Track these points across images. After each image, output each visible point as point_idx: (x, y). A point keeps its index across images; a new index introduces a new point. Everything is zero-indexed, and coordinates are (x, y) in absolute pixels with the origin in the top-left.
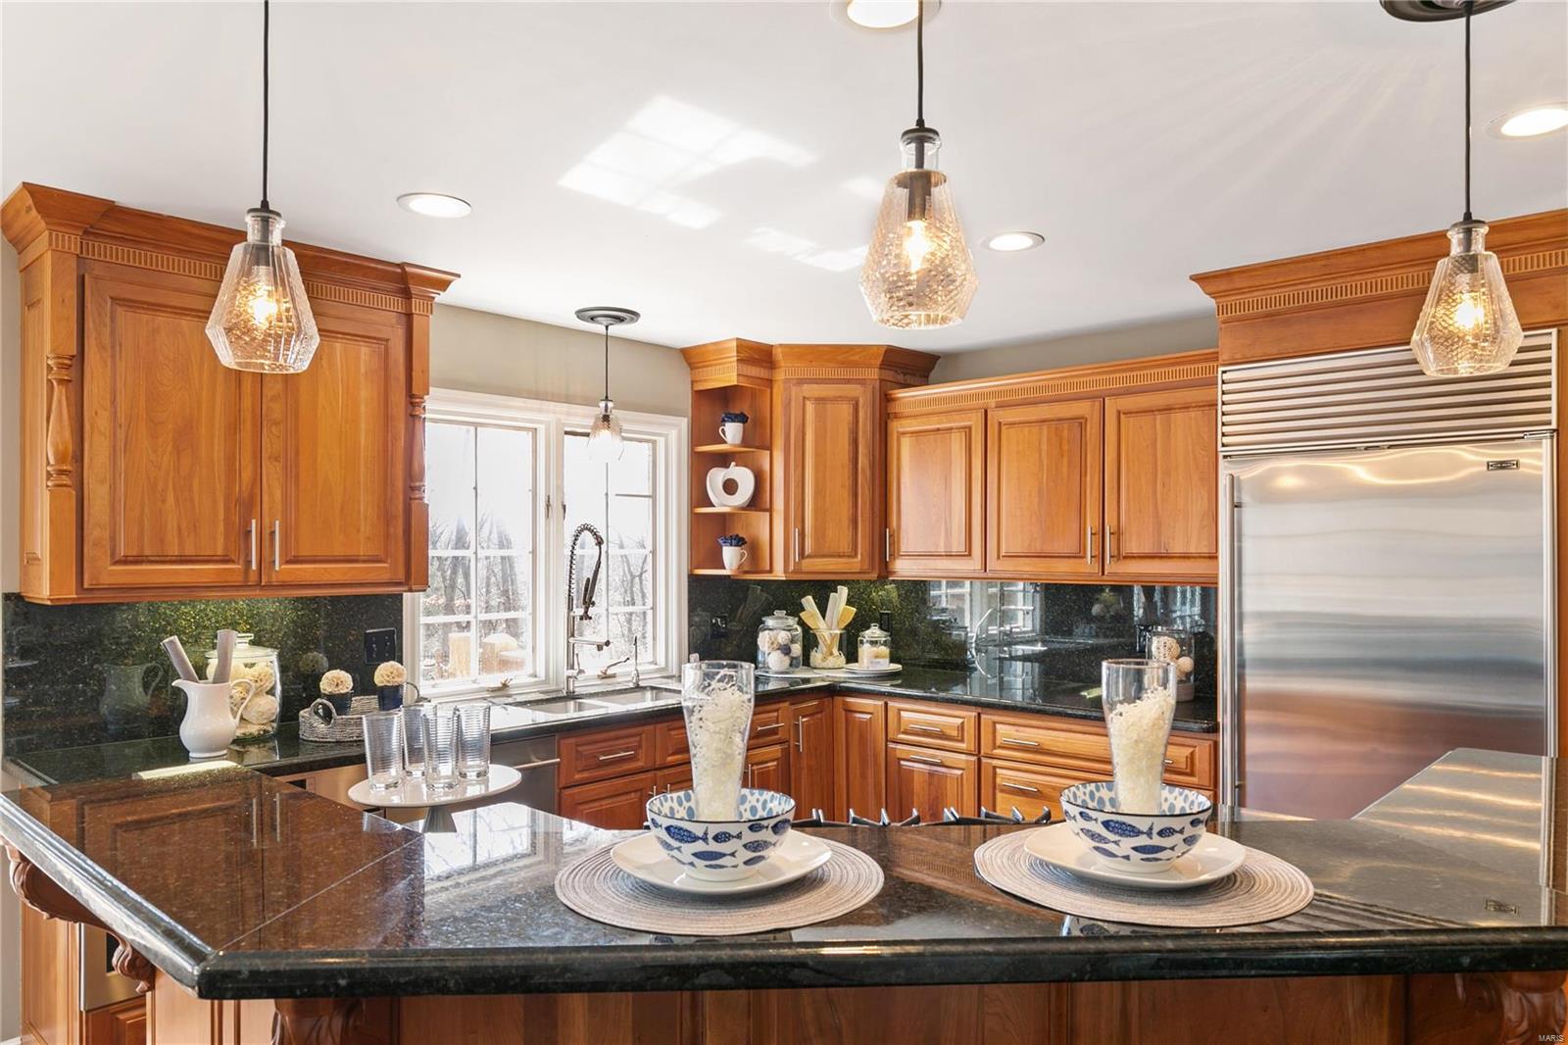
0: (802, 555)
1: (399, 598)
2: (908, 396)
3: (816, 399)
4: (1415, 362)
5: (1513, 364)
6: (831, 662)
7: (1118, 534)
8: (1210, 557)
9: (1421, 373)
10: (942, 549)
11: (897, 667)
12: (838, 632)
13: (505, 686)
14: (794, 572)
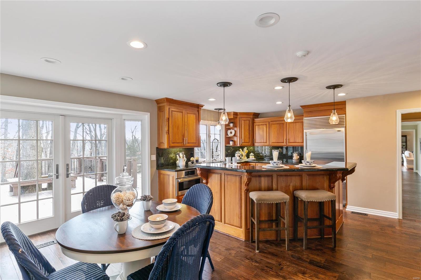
0: (242, 143)
1: (193, 148)
2: (256, 120)
3: (244, 120)
4: (329, 122)
5: (339, 123)
6: (245, 158)
7: (289, 139)
8: (302, 143)
9: (330, 124)
10: (262, 142)
11: (255, 159)
12: (246, 154)
13: (204, 161)
14: (241, 145)
